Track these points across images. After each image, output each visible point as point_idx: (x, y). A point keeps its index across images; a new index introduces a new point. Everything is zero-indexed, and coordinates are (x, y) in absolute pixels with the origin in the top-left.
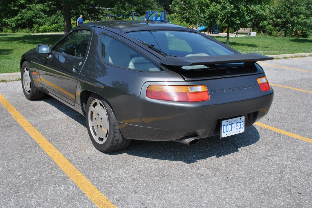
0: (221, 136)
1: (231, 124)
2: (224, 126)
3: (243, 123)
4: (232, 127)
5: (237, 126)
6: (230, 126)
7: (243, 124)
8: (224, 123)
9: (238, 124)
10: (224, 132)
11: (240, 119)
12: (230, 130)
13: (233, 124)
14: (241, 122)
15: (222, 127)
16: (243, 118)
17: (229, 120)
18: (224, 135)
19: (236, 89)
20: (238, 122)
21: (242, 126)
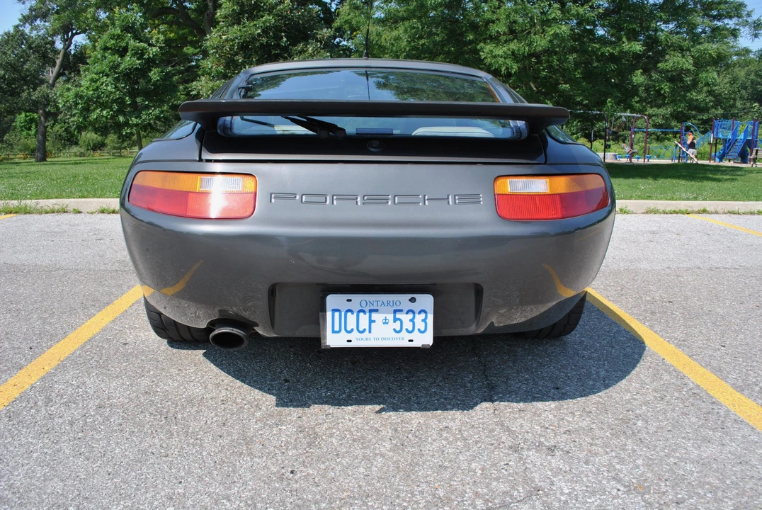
0: (322, 341)
1: (367, 309)
2: (334, 311)
3: (423, 316)
4: (371, 321)
5: (398, 322)
6: (364, 318)
7: (424, 320)
8: (332, 300)
9: (398, 316)
10: (337, 328)
11: (413, 300)
12: (361, 329)
13: (376, 311)
14: (417, 311)
15: (329, 314)
16: (426, 301)
17: (357, 298)
18: (333, 340)
19: (385, 201)
20: (401, 311)
21: (420, 325)
